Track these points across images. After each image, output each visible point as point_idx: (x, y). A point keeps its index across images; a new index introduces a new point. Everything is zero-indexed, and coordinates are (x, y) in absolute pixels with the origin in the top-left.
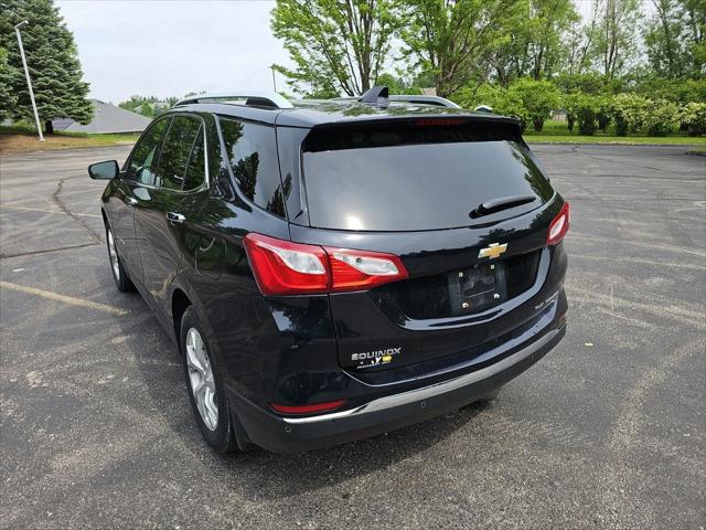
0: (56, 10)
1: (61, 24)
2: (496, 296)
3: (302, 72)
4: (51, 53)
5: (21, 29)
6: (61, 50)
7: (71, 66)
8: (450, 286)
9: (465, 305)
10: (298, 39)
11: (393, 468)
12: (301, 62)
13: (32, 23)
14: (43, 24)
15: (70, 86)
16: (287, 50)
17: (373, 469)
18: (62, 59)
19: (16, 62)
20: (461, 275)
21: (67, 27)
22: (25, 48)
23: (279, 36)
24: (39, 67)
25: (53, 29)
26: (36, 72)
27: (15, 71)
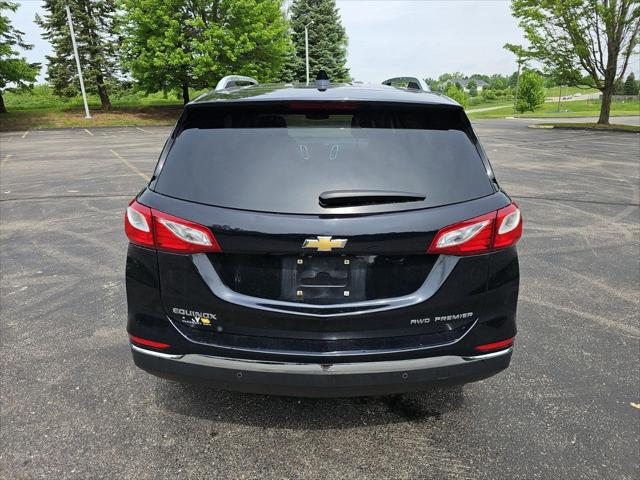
0: (336, 11)
1: (338, 21)
2: (346, 293)
3: (534, 50)
4: (327, 45)
5: (309, 28)
6: (334, 42)
7: (338, 54)
8: (284, 270)
9: (299, 293)
10: (537, 16)
11: (271, 432)
12: (535, 40)
13: (317, 23)
14: (324, 23)
15: (335, 72)
16: (522, 29)
17: (255, 424)
18: (333, 50)
19: (302, 54)
20: (300, 262)
21: (341, 24)
22: (310, 42)
23: (517, 15)
24: (317, 57)
25: (331, 27)
26: (314, 61)
27: (300, 60)
